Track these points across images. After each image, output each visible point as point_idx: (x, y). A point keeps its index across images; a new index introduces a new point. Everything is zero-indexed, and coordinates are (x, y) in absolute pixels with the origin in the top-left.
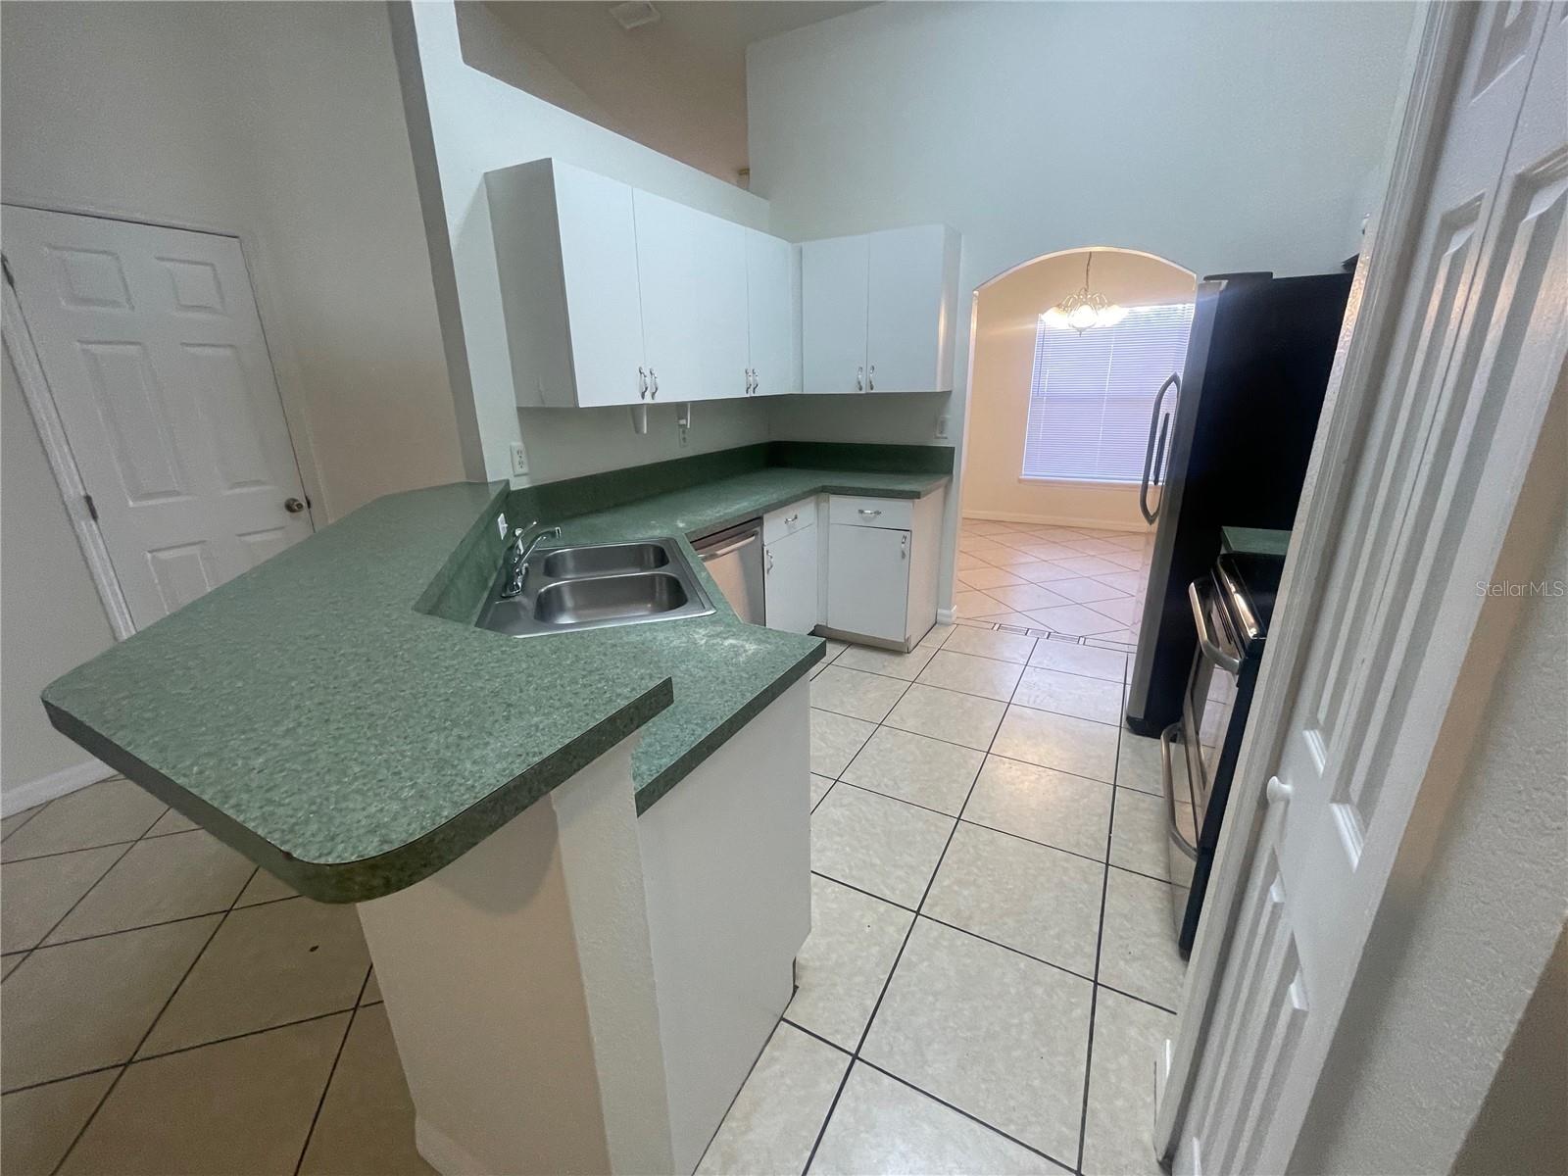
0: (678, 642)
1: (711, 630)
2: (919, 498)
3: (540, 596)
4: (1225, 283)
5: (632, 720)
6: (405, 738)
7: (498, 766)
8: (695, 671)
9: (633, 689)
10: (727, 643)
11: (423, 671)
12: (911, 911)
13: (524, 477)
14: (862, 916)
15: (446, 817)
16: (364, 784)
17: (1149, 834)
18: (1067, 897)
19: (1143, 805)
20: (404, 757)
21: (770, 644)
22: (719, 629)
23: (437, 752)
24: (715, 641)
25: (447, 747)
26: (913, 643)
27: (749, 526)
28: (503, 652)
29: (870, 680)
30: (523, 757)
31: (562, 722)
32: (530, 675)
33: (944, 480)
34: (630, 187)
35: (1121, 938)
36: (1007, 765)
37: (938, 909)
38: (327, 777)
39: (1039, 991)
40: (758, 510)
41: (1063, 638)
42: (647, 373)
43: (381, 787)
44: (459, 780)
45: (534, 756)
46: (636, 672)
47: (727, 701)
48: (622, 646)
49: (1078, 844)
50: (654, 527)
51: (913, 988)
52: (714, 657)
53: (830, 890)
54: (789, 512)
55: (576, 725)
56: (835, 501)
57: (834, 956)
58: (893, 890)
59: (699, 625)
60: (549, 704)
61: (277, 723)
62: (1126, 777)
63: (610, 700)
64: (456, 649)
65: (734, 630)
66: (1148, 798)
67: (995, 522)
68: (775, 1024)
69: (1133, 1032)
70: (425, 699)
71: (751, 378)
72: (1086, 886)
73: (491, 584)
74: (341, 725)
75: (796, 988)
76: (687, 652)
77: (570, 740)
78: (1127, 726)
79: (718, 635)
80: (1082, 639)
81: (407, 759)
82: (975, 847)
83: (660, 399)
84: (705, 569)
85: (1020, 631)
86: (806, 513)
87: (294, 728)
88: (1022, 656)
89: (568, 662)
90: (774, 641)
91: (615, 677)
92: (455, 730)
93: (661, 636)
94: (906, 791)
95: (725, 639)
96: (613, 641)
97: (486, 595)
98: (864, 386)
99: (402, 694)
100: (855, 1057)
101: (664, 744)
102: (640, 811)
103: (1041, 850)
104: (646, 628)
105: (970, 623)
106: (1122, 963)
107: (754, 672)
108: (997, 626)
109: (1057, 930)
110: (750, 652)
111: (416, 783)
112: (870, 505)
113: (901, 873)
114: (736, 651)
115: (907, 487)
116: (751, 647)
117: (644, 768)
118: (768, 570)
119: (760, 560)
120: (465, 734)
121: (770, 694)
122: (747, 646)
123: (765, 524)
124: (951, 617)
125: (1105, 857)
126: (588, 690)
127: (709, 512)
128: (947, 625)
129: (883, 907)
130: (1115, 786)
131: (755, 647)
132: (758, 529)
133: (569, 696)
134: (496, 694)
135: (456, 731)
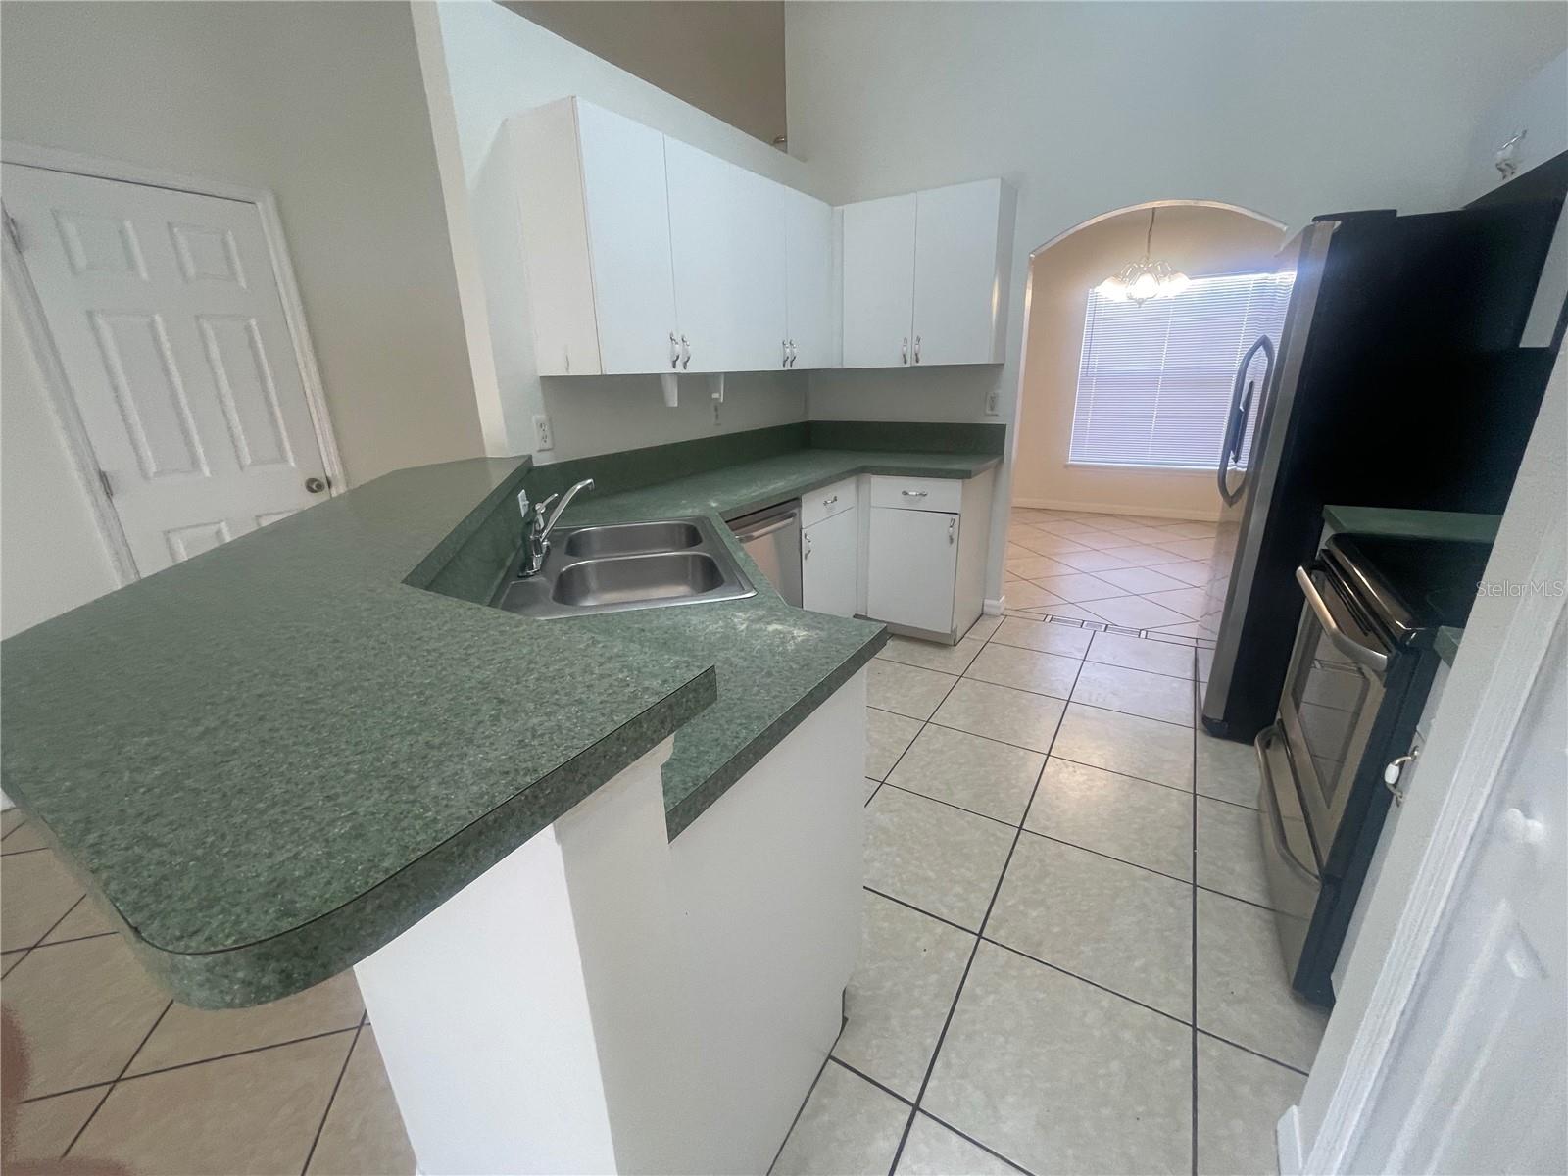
0: (716, 627)
1: (752, 614)
2: (970, 478)
3: (561, 575)
4: (1338, 223)
5: (663, 723)
6: (356, 744)
7: (475, 788)
8: (735, 660)
9: (665, 682)
10: (771, 628)
11: (399, 656)
12: (973, 933)
13: (549, 452)
14: (918, 939)
15: (387, 871)
16: (284, 813)
17: (1241, 852)
18: (1151, 923)
19: (1229, 818)
20: (347, 772)
21: (822, 630)
22: (761, 613)
23: (395, 765)
24: (758, 626)
25: (409, 759)
26: (959, 635)
27: (785, 507)
28: (502, 633)
29: (913, 674)
30: (511, 775)
31: (568, 724)
32: (531, 662)
33: (994, 461)
34: (661, 134)
35: (1220, 974)
36: (1071, 769)
37: (1002, 932)
38: (235, 802)
39: (1127, 1035)
40: (797, 489)
41: (1122, 631)
42: (679, 340)
43: (305, 818)
44: (417, 810)
45: (526, 775)
46: (669, 660)
47: (774, 697)
48: (651, 631)
49: (1158, 862)
50: (685, 507)
51: (978, 1027)
52: (757, 644)
53: (879, 907)
54: (829, 493)
55: (587, 731)
56: (877, 482)
57: (888, 984)
58: (951, 908)
59: (740, 609)
60: (553, 700)
61: (196, 722)
62: (1205, 785)
63: (634, 697)
64: (445, 628)
65: (779, 614)
66: (1235, 811)
67: (1039, 510)
68: (822, 1064)
69: (1245, 1090)
70: (394, 692)
71: (788, 350)
72: (1171, 911)
73: (508, 563)
74: (277, 725)
75: (845, 1020)
76: (725, 637)
77: (578, 751)
78: (1203, 726)
79: (760, 619)
80: (1143, 633)
81: (352, 776)
82: (1041, 861)
83: (692, 369)
84: (742, 549)
85: (1074, 623)
86: (845, 493)
87: (215, 729)
88: (1079, 650)
89: (582, 646)
90: (826, 627)
91: (642, 665)
92: (425, 734)
93: (694, 620)
94: (961, 796)
95: (769, 624)
96: (640, 626)
97: (501, 575)
98: (909, 360)
99: (366, 684)
100: (916, 1108)
101: (701, 748)
102: (673, 833)
103: (1116, 866)
104: (678, 611)
105: (1020, 614)
106: (1223, 1005)
107: (805, 662)
108: (1049, 618)
109: (1143, 961)
110: (799, 639)
111: (355, 813)
112: (914, 486)
113: (958, 889)
114: (784, 638)
115: (956, 467)
116: (800, 634)
117: (677, 779)
118: (806, 555)
119: (798, 544)
120: (437, 741)
121: (826, 689)
122: (795, 632)
123: (803, 504)
124: (999, 607)
125: (1191, 876)
126: (606, 682)
127: (744, 491)
128: (995, 617)
129: (940, 927)
130: (1195, 795)
131: (805, 633)
132: (795, 510)
133: (580, 690)
134: (484, 685)
135: (426, 736)
